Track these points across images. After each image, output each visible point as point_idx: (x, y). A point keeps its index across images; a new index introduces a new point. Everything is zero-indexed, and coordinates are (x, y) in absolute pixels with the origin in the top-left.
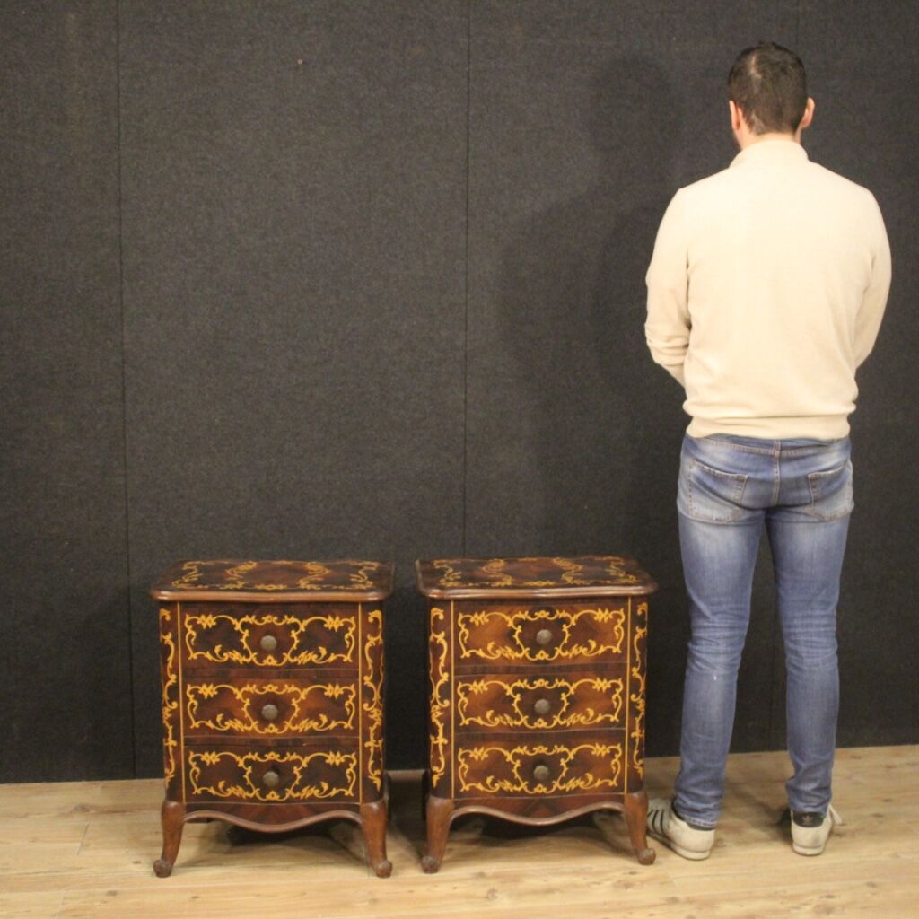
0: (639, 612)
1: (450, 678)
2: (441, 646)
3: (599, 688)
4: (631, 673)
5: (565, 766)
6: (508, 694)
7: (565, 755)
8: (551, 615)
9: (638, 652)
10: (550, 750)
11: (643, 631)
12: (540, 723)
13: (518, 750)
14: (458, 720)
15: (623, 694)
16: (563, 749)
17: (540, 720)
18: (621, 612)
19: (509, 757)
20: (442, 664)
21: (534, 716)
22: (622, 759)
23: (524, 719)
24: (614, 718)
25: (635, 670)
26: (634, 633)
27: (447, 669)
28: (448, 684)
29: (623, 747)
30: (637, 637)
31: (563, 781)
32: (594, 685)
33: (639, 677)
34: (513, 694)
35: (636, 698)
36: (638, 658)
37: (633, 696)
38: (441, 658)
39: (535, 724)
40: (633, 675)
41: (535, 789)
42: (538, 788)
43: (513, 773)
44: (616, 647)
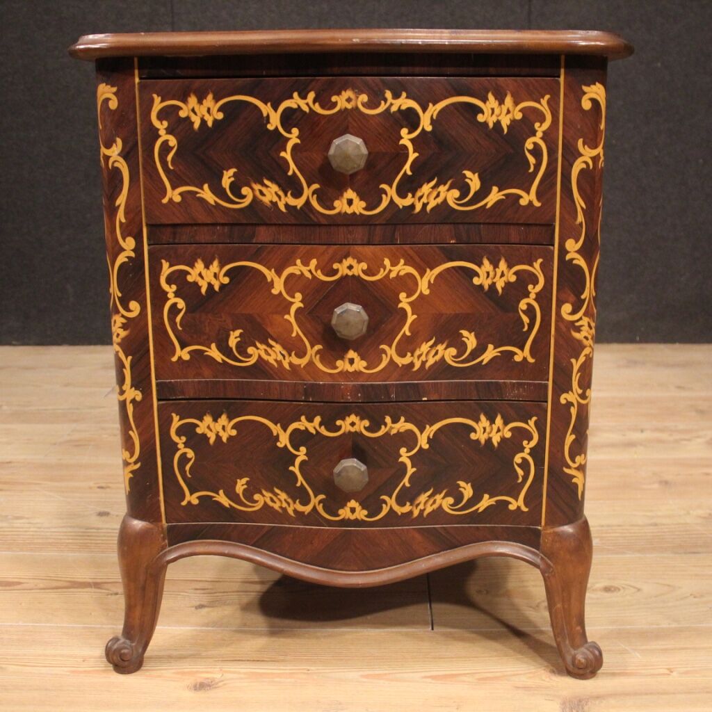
0: (586, 105)
1: (138, 249)
2: (117, 172)
3: (486, 284)
4: (563, 252)
5: (408, 463)
6: (275, 291)
7: (408, 439)
8: (372, 104)
9: (580, 202)
10: (374, 427)
11: (594, 153)
12: (352, 361)
13: (302, 424)
14: (164, 347)
15: (543, 298)
16: (403, 426)
17: (352, 354)
18: (543, 106)
19: (284, 440)
20: (121, 216)
21: (335, 344)
22: (537, 453)
23: (312, 351)
24: (522, 355)
25: (572, 246)
26: (571, 154)
27: (132, 229)
28: (135, 264)
29: (540, 427)
30: (578, 166)
31: (407, 497)
32: (477, 275)
33: (581, 262)
34: (287, 293)
35: (574, 312)
36: (580, 218)
37: (567, 308)
38: (117, 203)
39: (339, 363)
40: (568, 257)
41: (341, 512)
42: (347, 509)
43: (293, 473)
44: (528, 192)
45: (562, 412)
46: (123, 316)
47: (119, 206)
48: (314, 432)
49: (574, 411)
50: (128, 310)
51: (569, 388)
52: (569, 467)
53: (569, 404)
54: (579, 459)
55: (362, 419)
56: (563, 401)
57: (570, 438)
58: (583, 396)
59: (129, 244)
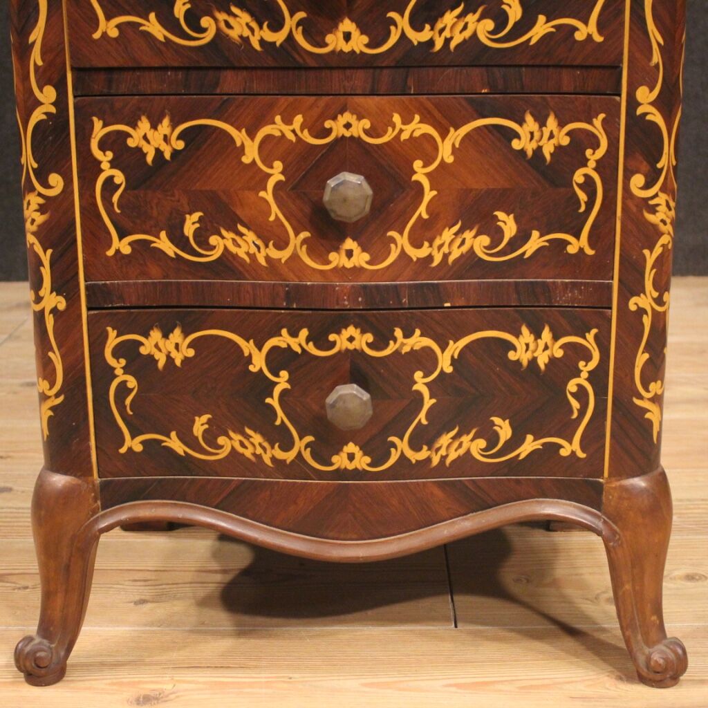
1: (61, 103)
3: (530, 148)
4: (633, 103)
5: (426, 392)
6: (246, 160)
7: (425, 360)
9: (655, 36)
10: (379, 343)
12: (350, 254)
13: (283, 340)
14: (97, 237)
15: (606, 167)
16: (418, 341)
17: (350, 244)
19: (259, 362)
20: (36, 57)
21: (327, 231)
22: (597, 378)
23: (297, 241)
24: (578, 244)
25: (645, 95)
27: (52, 75)
28: (56, 123)
29: (602, 343)
31: (423, 438)
32: (518, 136)
33: (657, 118)
34: (263, 162)
35: (647, 186)
36: (657, 57)
37: (638, 180)
38: (31, 39)
39: (333, 256)
40: (639, 111)
41: (335, 459)
42: (344, 455)
43: (270, 407)
44: (586, 22)
45: (631, 321)
46: (40, 195)
47: (34, 43)
48: (299, 350)
49: (647, 321)
50: (46, 185)
51: (640, 290)
52: (641, 397)
53: (641, 311)
54: (654, 387)
55: (363, 332)
56: (633, 308)
57: (642, 358)
58: (659, 301)
59: (48, 95)
